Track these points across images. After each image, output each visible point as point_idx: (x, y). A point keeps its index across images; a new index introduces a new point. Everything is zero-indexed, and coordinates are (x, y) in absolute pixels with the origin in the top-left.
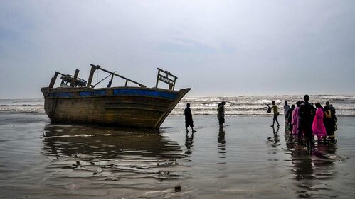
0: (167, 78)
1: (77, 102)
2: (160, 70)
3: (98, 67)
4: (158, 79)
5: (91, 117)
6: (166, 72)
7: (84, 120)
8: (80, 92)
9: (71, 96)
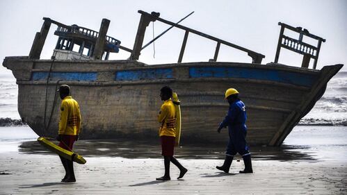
0: (300, 42)
1: (110, 94)
2: (283, 26)
3: (155, 16)
4: (280, 45)
5: (141, 126)
6: (298, 30)
7: (126, 131)
8: (116, 72)
9: (96, 79)
